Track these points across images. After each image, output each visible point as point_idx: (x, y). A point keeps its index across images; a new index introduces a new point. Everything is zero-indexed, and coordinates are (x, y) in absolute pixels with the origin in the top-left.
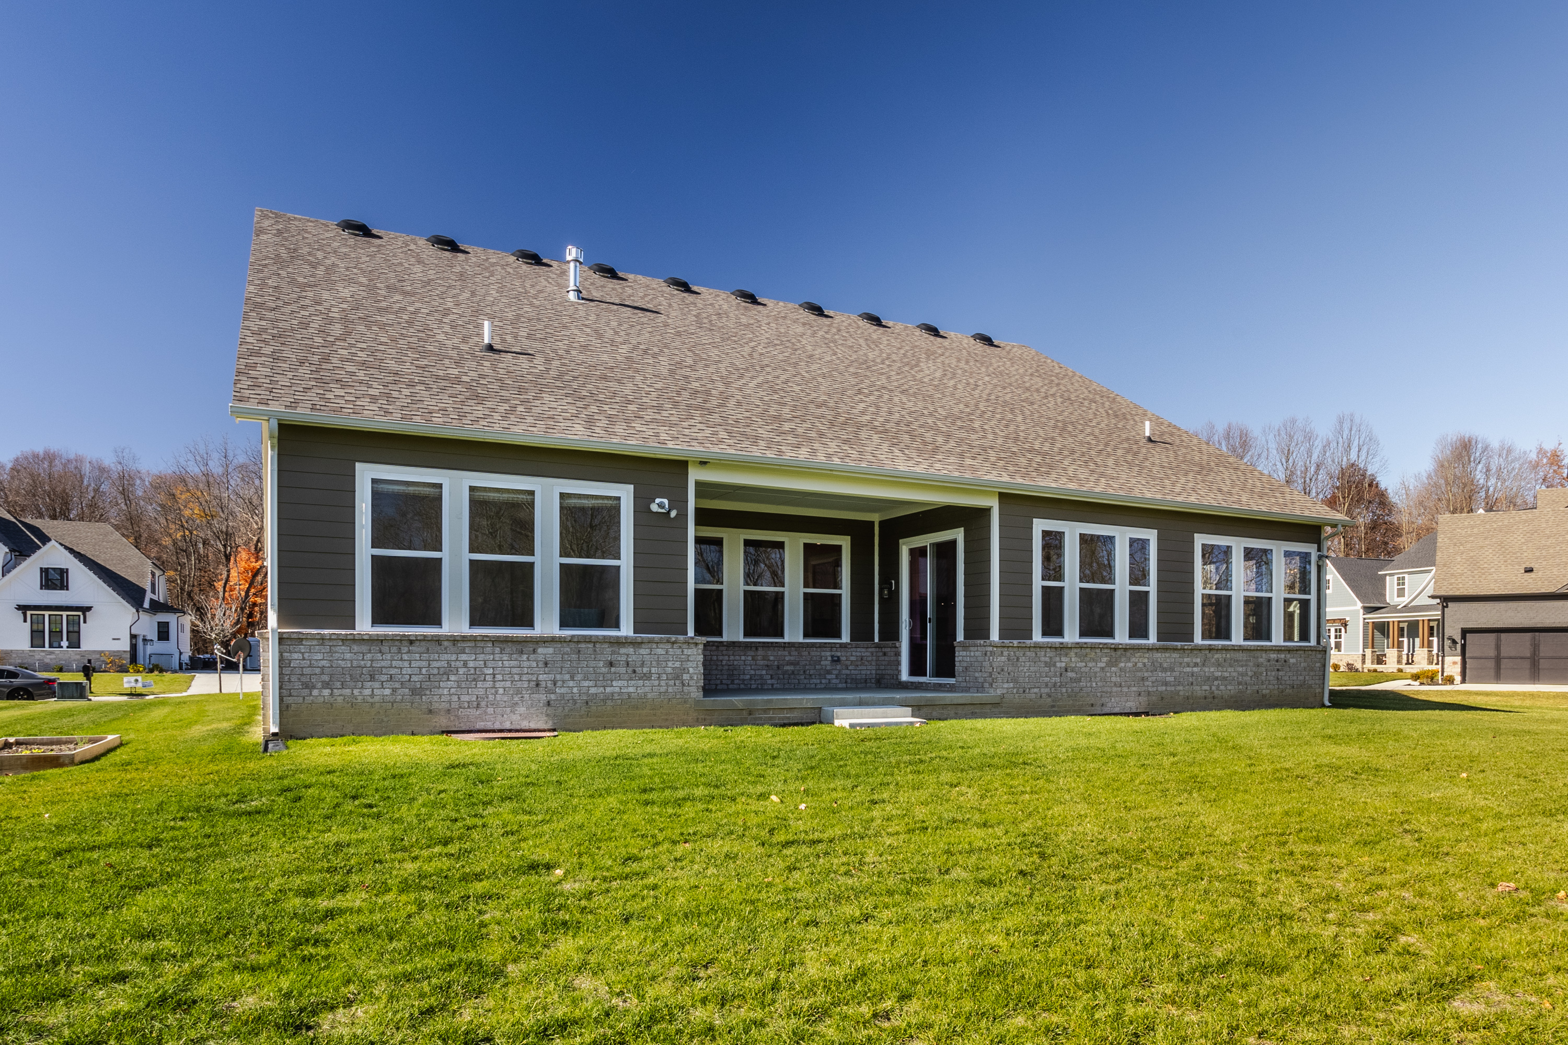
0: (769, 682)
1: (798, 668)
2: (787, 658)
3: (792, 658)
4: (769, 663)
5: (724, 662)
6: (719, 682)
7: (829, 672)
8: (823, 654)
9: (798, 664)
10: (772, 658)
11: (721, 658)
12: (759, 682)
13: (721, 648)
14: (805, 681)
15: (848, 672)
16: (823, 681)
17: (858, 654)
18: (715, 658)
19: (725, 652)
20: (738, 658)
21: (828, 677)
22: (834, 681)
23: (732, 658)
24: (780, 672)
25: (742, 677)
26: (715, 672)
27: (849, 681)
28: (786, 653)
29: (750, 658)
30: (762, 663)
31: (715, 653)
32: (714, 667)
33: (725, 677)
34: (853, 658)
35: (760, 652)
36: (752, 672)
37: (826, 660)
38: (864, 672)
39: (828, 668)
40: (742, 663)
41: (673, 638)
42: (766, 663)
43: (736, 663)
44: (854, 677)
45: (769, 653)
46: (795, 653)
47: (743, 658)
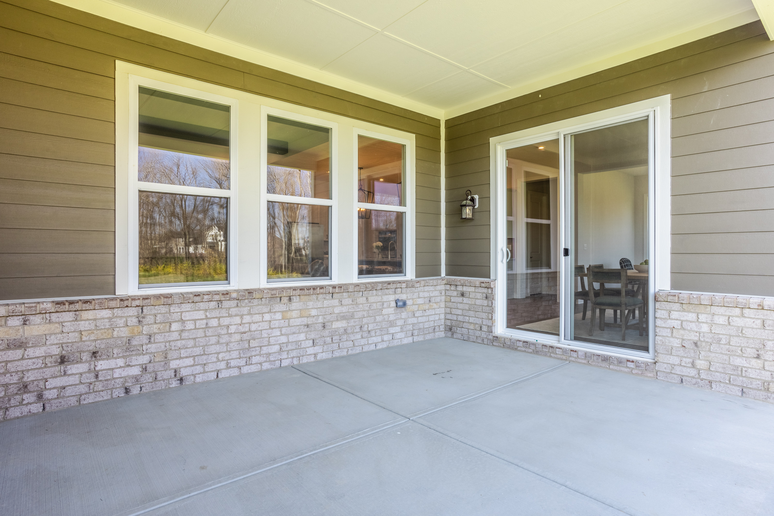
0: (311, 351)
1: (352, 323)
2: (337, 310)
3: (344, 309)
4: (310, 321)
5: (233, 329)
6: (222, 365)
7: (392, 324)
8: (385, 298)
9: (352, 317)
10: (314, 312)
11: (225, 321)
12: (294, 354)
13: (226, 304)
14: (363, 341)
15: (414, 320)
16: (386, 338)
17: (426, 294)
18: (214, 323)
19: (233, 311)
20: (257, 318)
21: (392, 330)
22: (398, 336)
23: (247, 319)
24: (326, 333)
25: (265, 350)
26: (213, 349)
27: (416, 333)
28: (335, 302)
29: (279, 316)
30: (299, 321)
31: (216, 313)
32: (214, 340)
33: (235, 354)
34: (420, 301)
35: (296, 304)
36: (283, 339)
37: (389, 307)
38: (432, 318)
39: (392, 318)
40: (265, 325)
42: (305, 321)
43: (254, 327)
44: (421, 326)
45: (310, 304)
46: (347, 301)
47: (267, 317)
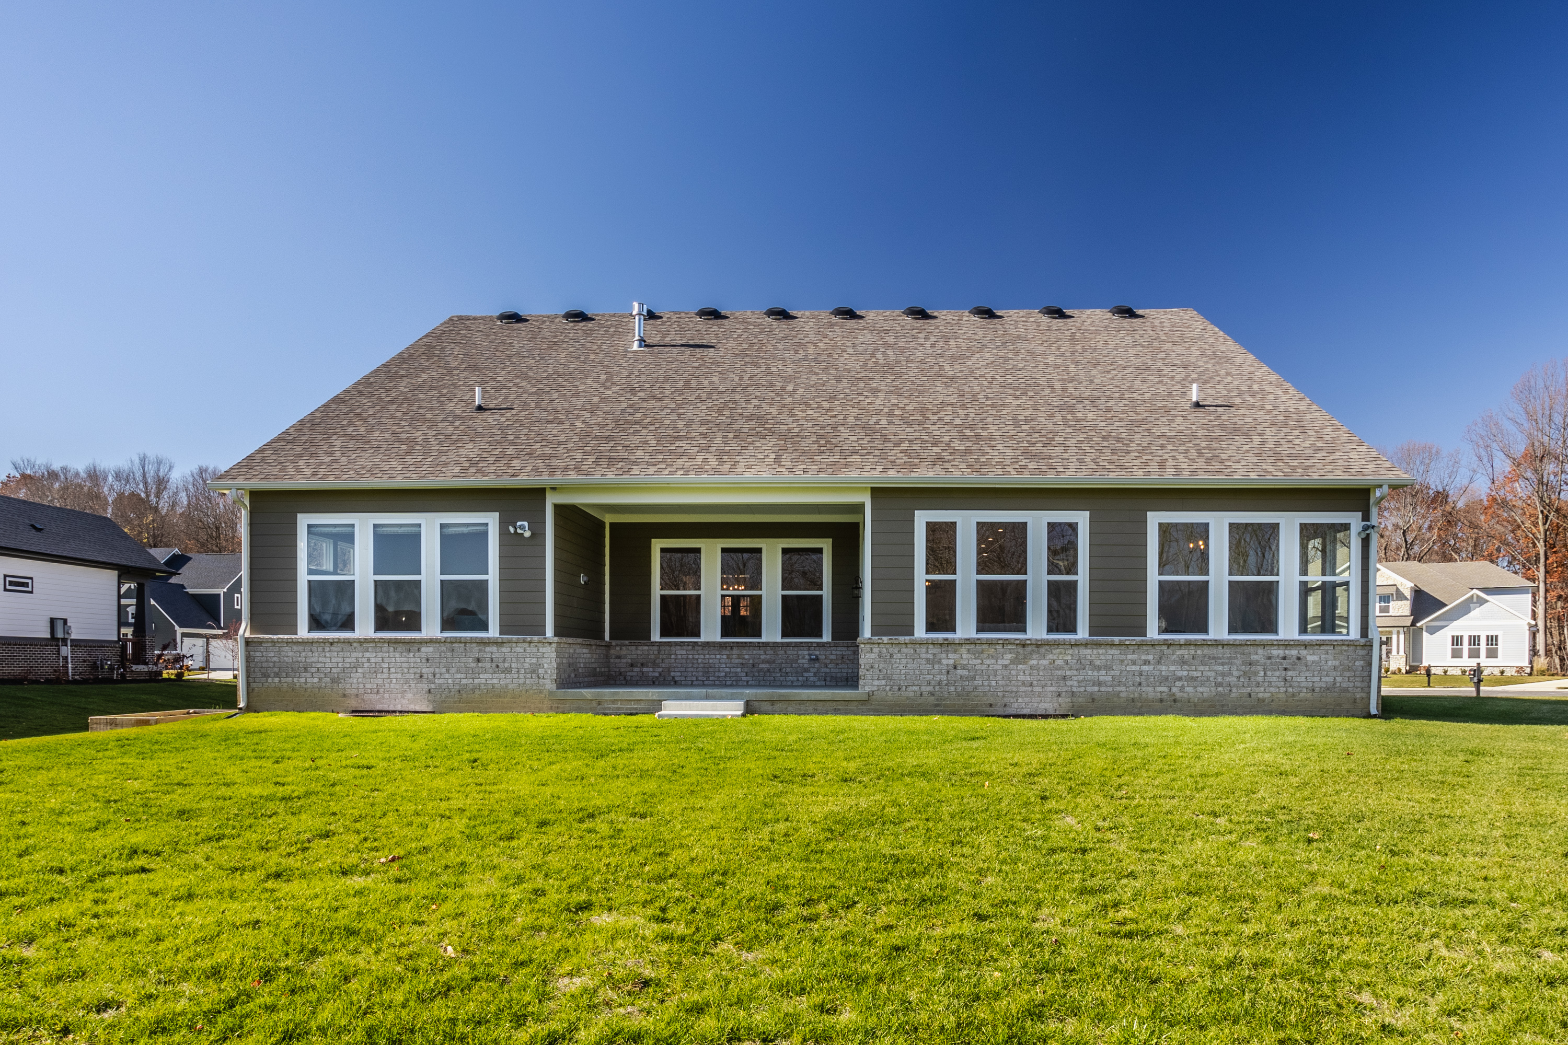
0: (744, 679)
1: (773, 666)
2: (762, 657)
3: (768, 657)
4: (744, 661)
5: (700, 661)
6: (694, 678)
7: (807, 670)
8: (800, 653)
9: (774, 662)
10: (747, 657)
11: (696, 657)
12: (734, 679)
13: (697, 648)
14: (782, 679)
15: (828, 670)
16: (800, 679)
17: (838, 653)
18: (691, 657)
19: (700, 652)
20: (713, 656)
21: (806, 674)
22: (812, 679)
23: (707, 656)
24: (755, 670)
25: (717, 674)
26: (690, 670)
27: (828, 679)
28: (762, 652)
29: (725, 657)
30: (737, 661)
31: (692, 652)
32: (690, 665)
33: (701, 674)
34: (832, 657)
35: (735, 651)
36: (728, 670)
37: (803, 658)
38: (845, 671)
39: (806, 666)
40: (717, 661)
41: (529, 638)
42: (741, 661)
43: (711, 661)
44: (834, 675)
45: (744, 652)
46: (770, 652)
47: (718, 657)
